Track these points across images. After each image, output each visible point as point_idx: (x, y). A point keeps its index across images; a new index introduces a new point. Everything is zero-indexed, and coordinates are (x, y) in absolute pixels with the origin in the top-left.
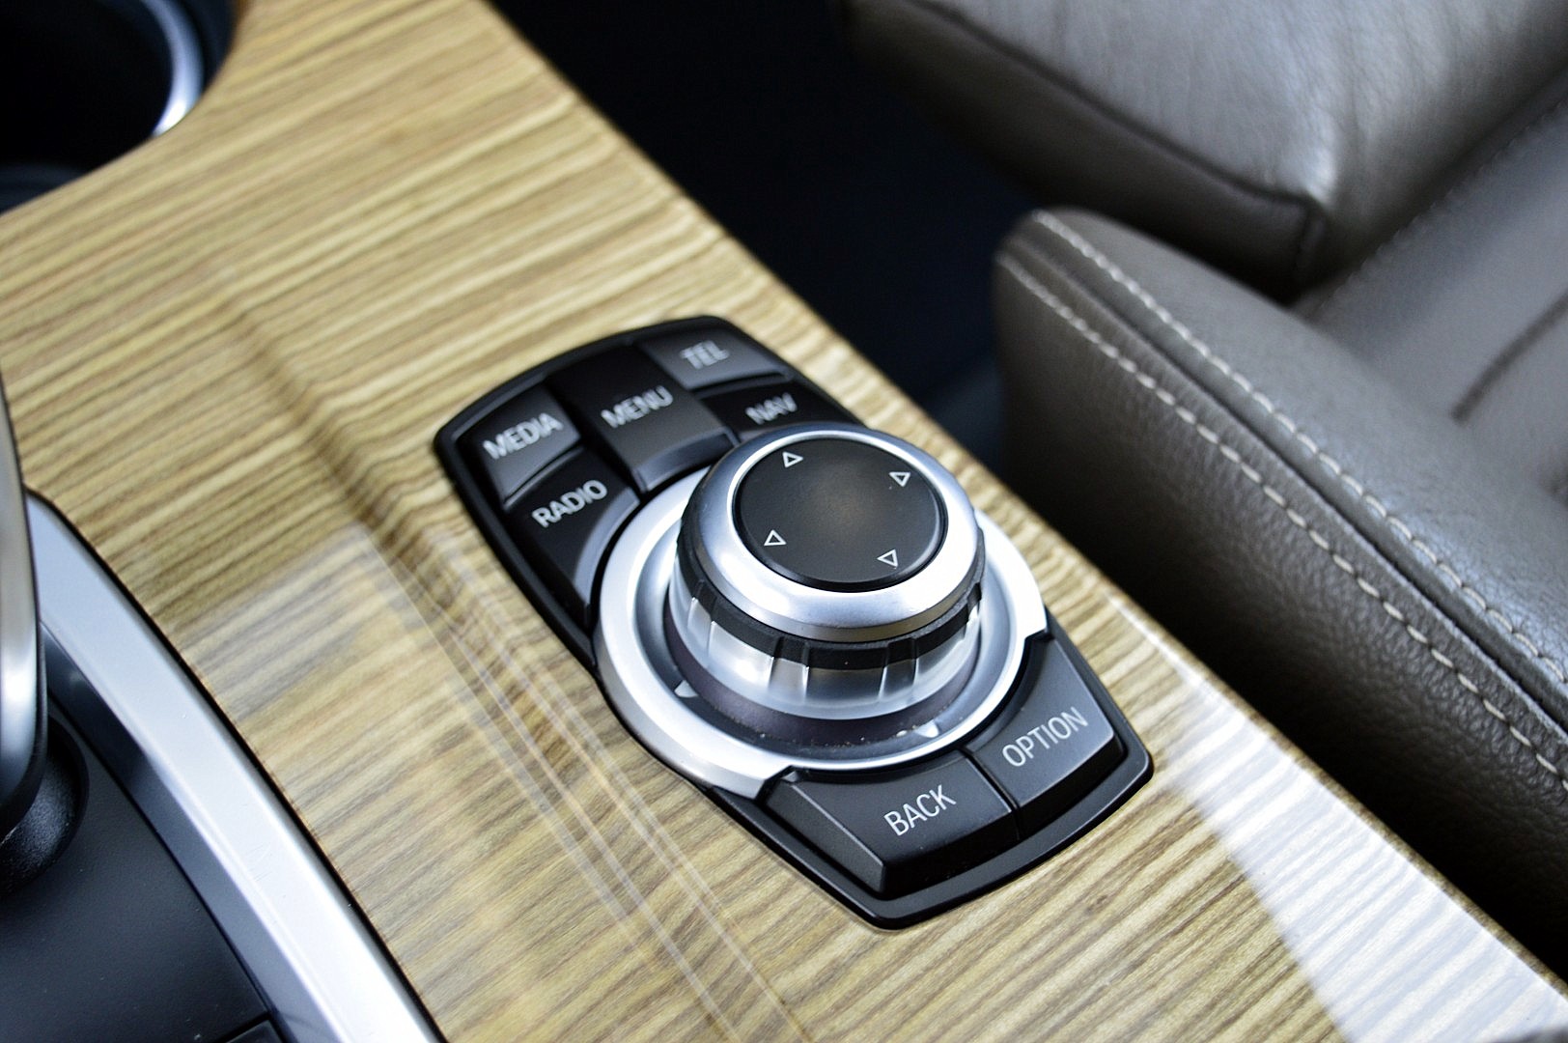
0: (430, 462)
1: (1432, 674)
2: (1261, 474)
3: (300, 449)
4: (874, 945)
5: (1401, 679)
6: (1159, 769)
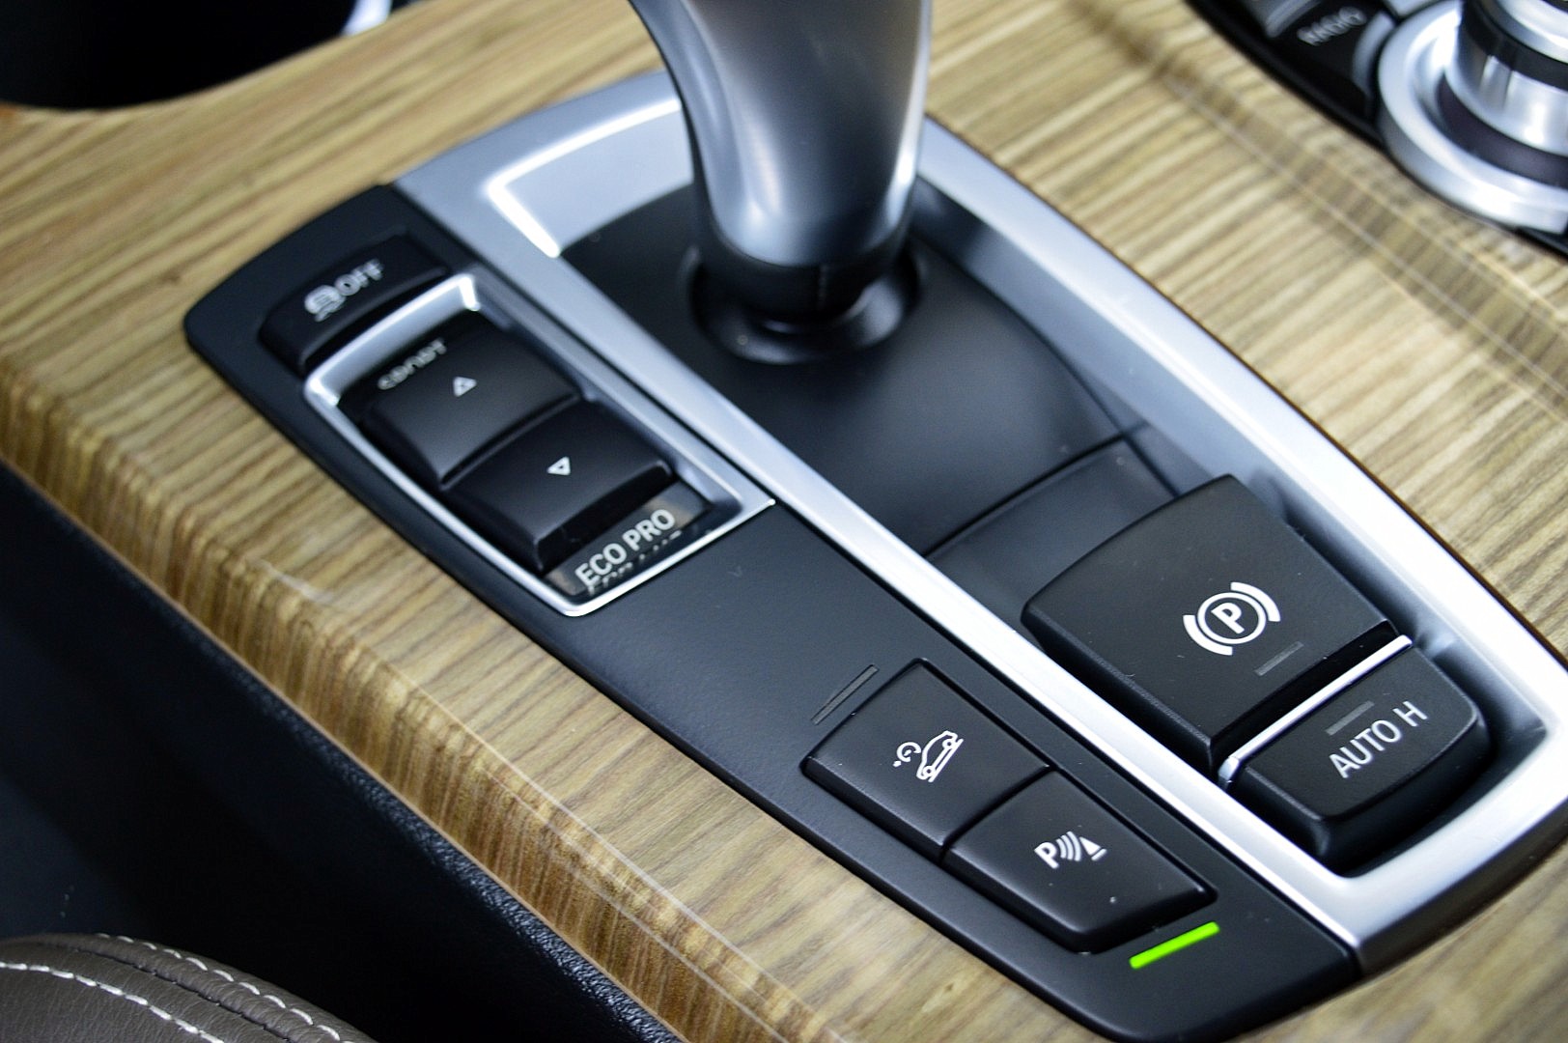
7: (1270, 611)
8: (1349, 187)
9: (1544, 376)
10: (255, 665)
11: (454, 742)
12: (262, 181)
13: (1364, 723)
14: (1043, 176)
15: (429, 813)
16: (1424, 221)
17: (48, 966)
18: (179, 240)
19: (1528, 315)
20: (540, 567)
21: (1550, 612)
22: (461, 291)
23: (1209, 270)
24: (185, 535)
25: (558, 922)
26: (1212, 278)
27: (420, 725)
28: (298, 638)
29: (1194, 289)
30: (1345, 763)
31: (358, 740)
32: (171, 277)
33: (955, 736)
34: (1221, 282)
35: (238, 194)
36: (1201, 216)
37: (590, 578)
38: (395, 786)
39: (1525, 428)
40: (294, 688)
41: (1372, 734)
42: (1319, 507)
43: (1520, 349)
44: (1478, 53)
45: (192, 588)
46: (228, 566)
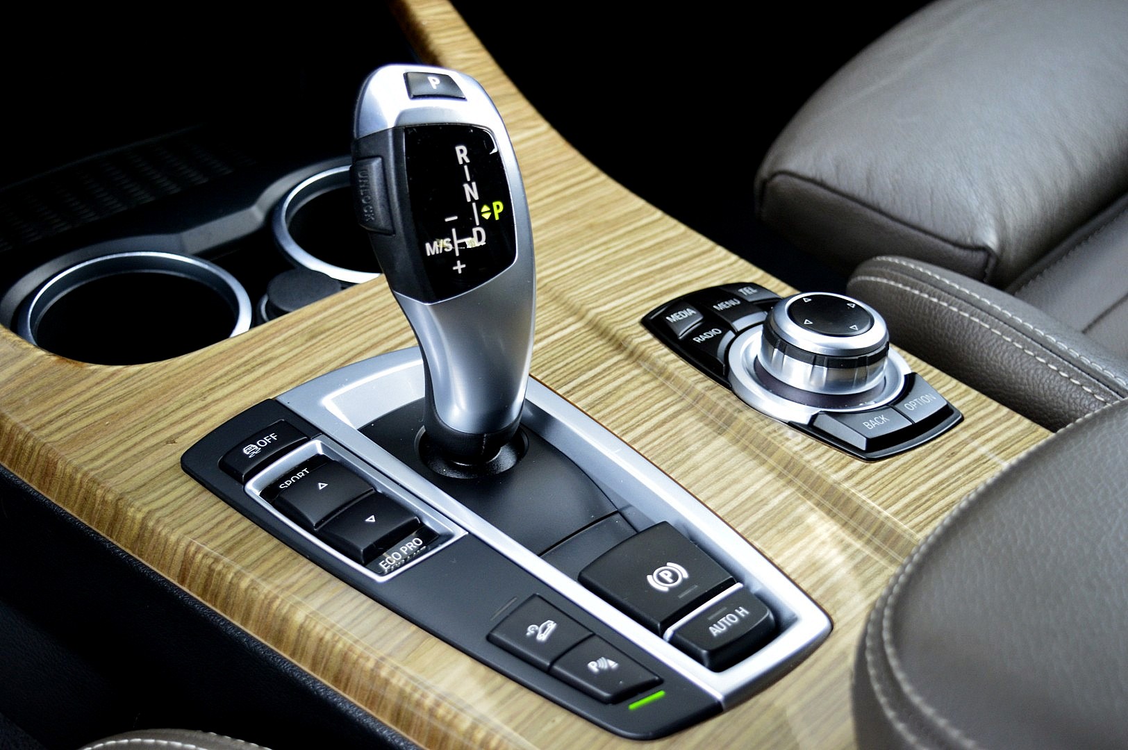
0: (641, 328)
1: (1071, 389)
2: (989, 325)
3: (584, 327)
4: (866, 467)
5: (1059, 394)
6: (966, 418)
7: (683, 573)
8: (716, 405)
9: (799, 483)
10: (225, 613)
11: (328, 637)
12: (210, 399)
13: (724, 615)
14: (579, 400)
15: (313, 670)
16: (749, 419)
17: (140, 738)
18: (172, 424)
19: (792, 458)
20: (363, 562)
21: (800, 575)
22: (315, 446)
23: (655, 440)
24: (191, 554)
25: (377, 712)
26: (656, 443)
27: (312, 630)
28: (250, 595)
29: (648, 448)
30: (715, 631)
31: (278, 641)
32: (171, 441)
33: (552, 622)
34: (659, 444)
35: (200, 404)
36: (651, 417)
37: (386, 566)
38: (297, 660)
39: (791, 504)
40: (245, 621)
41: (726, 619)
42: (704, 534)
43: (789, 472)
44: (771, 347)
45: (193, 578)
46: (214, 566)
